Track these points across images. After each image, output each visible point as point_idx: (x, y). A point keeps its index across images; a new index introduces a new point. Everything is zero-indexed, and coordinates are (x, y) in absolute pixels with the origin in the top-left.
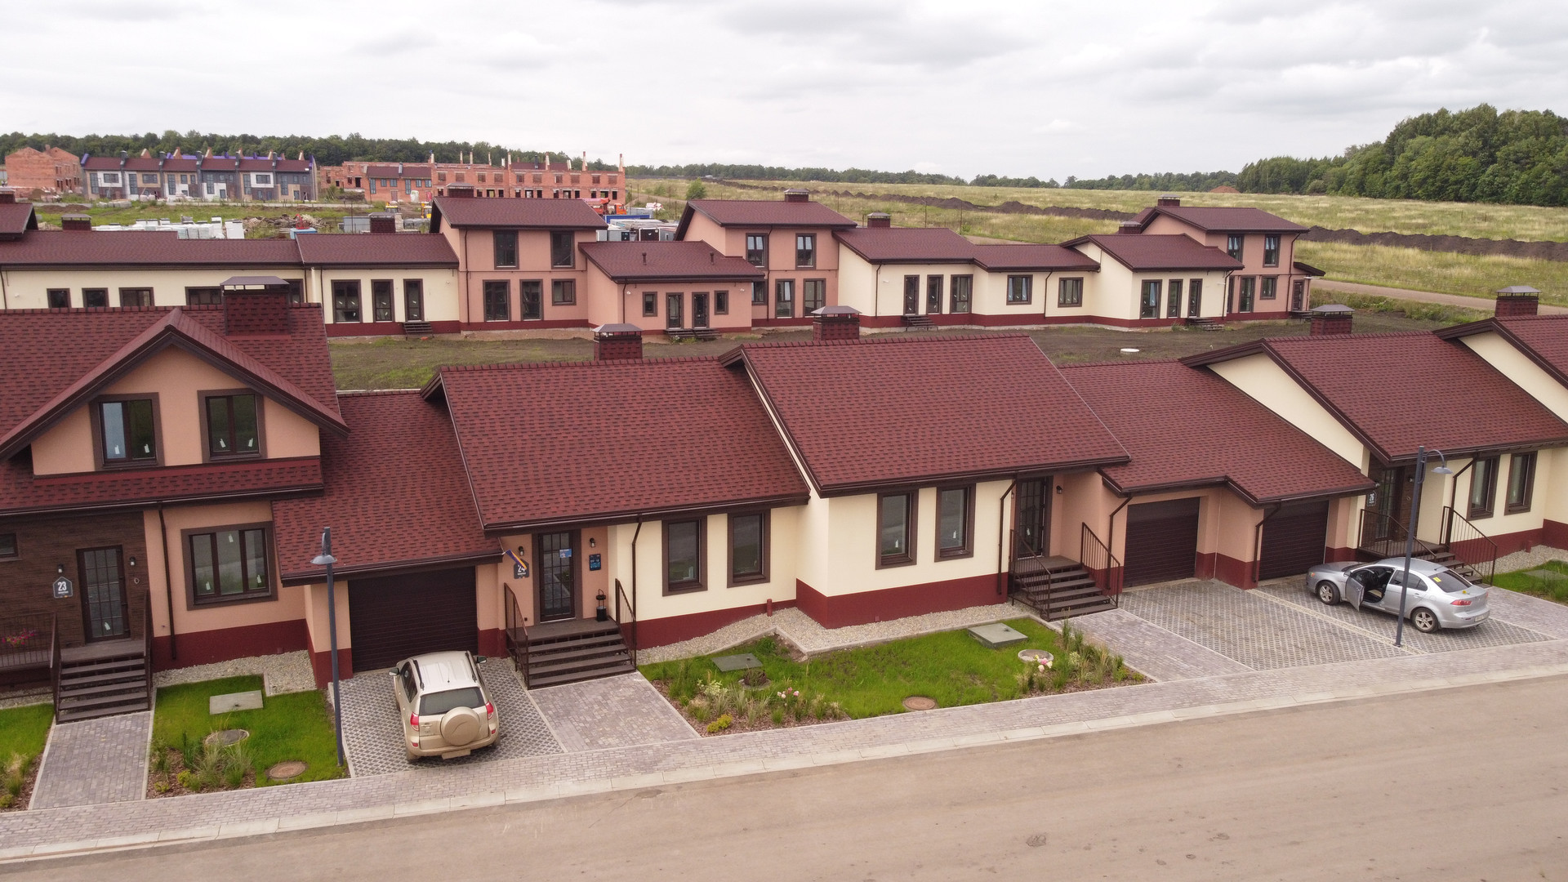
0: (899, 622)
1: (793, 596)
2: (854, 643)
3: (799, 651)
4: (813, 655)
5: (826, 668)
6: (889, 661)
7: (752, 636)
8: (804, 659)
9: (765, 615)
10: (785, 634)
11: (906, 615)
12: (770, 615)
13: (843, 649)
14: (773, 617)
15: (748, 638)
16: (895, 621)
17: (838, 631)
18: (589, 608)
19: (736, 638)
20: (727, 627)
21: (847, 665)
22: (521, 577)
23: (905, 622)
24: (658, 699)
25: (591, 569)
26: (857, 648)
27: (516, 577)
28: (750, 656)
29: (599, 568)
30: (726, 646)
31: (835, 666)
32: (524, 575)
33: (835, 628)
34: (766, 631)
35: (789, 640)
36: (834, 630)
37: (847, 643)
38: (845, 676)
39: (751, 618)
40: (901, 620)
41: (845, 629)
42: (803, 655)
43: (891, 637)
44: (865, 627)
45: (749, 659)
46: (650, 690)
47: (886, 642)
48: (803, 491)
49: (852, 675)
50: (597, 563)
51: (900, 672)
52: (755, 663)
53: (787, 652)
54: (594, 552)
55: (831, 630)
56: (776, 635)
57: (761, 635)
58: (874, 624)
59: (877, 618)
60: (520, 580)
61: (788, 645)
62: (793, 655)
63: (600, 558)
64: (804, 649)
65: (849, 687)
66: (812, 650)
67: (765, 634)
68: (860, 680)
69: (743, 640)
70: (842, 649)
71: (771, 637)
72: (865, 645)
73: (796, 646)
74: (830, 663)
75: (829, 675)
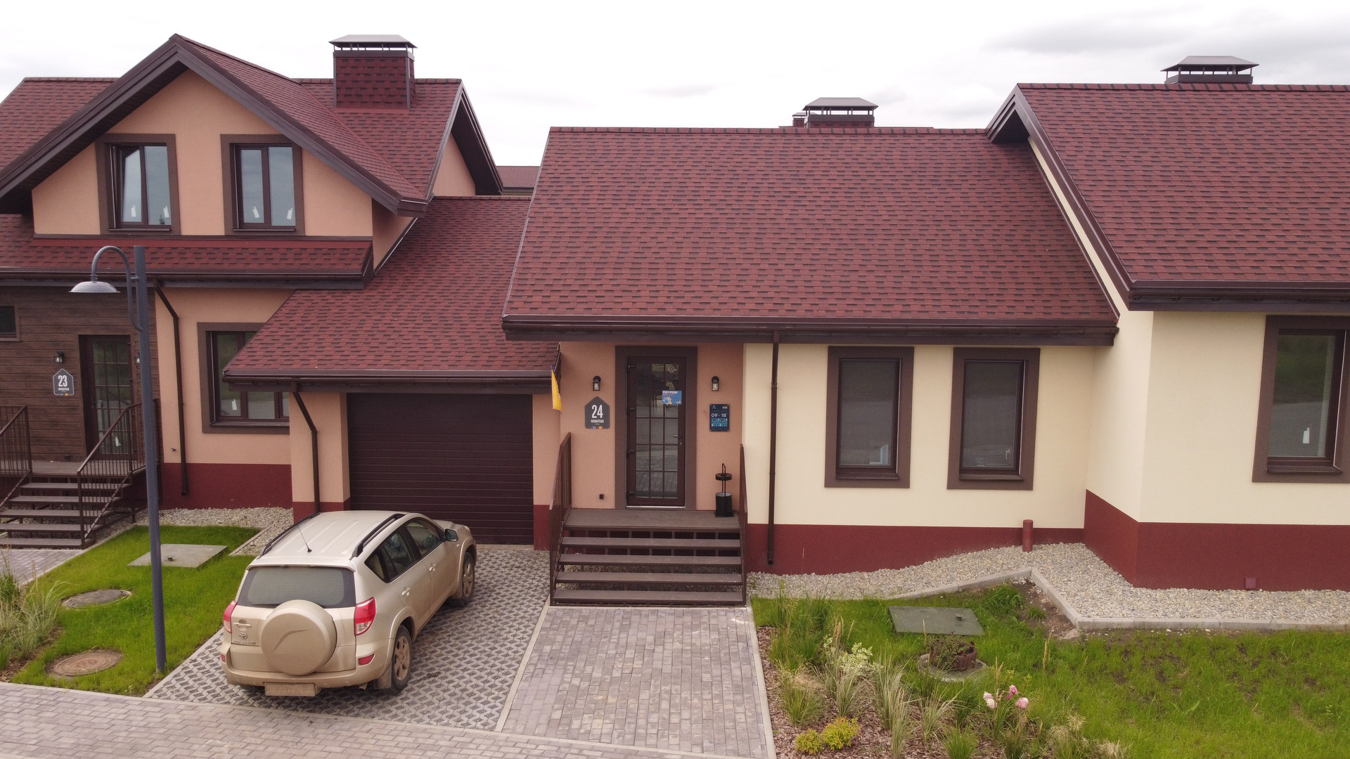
0: (1301, 597)
1: (1078, 523)
2: (1189, 620)
3: (1064, 619)
4: (1092, 629)
5: (1115, 661)
6: (1272, 672)
7: (980, 579)
8: (1072, 634)
9: (1020, 548)
10: (1044, 583)
11: (1318, 586)
12: (1028, 549)
13: (1163, 630)
14: (1033, 553)
15: (972, 581)
16: (1291, 594)
17: (1159, 593)
18: (706, 493)
19: (953, 579)
20: (944, 560)
21: (1167, 663)
22: (597, 426)
23: (1317, 598)
24: (749, 661)
25: (713, 429)
26: (1198, 632)
27: (589, 425)
28: (967, 614)
29: (726, 429)
30: (929, 590)
31: (1136, 659)
32: (601, 424)
33: (1154, 587)
34: (1009, 573)
35: (1050, 595)
36: (1149, 591)
37: (1174, 619)
38: (1157, 685)
39: (992, 551)
40: (1308, 593)
41: (1173, 593)
42: (1072, 626)
43: (1280, 621)
44: (1223, 594)
45: (960, 619)
46: (747, 641)
47: (1266, 631)
48: (1103, 317)
49: (1176, 687)
50: (724, 418)
51: (1297, 702)
52: (970, 627)
53: (1041, 616)
54: (718, 399)
55: (1144, 590)
56: (1030, 584)
57: (999, 580)
58: (1243, 594)
59: (1250, 582)
60: (593, 431)
61: (1046, 605)
62: (1052, 625)
63: (727, 411)
64: (1075, 615)
65: (1161, 712)
66: (1090, 620)
67: (1008, 580)
68: (1190, 699)
69: (961, 584)
70: (1162, 628)
71: (1020, 586)
72: (1215, 630)
73: (1061, 608)
74: (1126, 653)
75: (1120, 677)
